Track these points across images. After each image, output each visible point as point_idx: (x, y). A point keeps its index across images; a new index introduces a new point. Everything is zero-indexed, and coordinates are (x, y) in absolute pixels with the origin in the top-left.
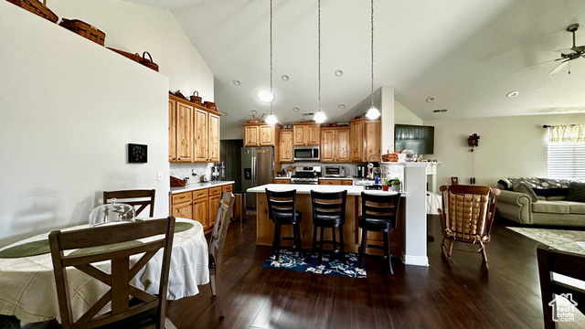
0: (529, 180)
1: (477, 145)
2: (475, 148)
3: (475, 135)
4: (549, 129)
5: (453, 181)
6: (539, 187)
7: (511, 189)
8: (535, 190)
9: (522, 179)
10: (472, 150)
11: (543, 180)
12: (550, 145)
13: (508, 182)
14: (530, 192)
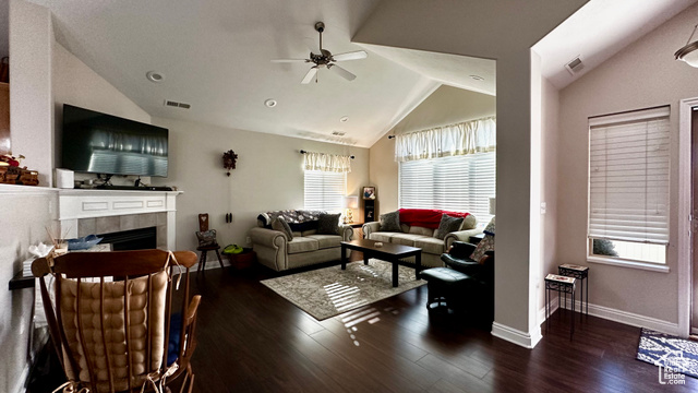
0: (287, 214)
1: (234, 167)
2: (231, 171)
3: (231, 152)
4: (305, 155)
5: (201, 221)
6: (296, 222)
7: (270, 227)
8: (292, 225)
9: (281, 213)
10: (228, 174)
11: (299, 213)
12: (306, 172)
13: (267, 217)
14: (286, 229)
